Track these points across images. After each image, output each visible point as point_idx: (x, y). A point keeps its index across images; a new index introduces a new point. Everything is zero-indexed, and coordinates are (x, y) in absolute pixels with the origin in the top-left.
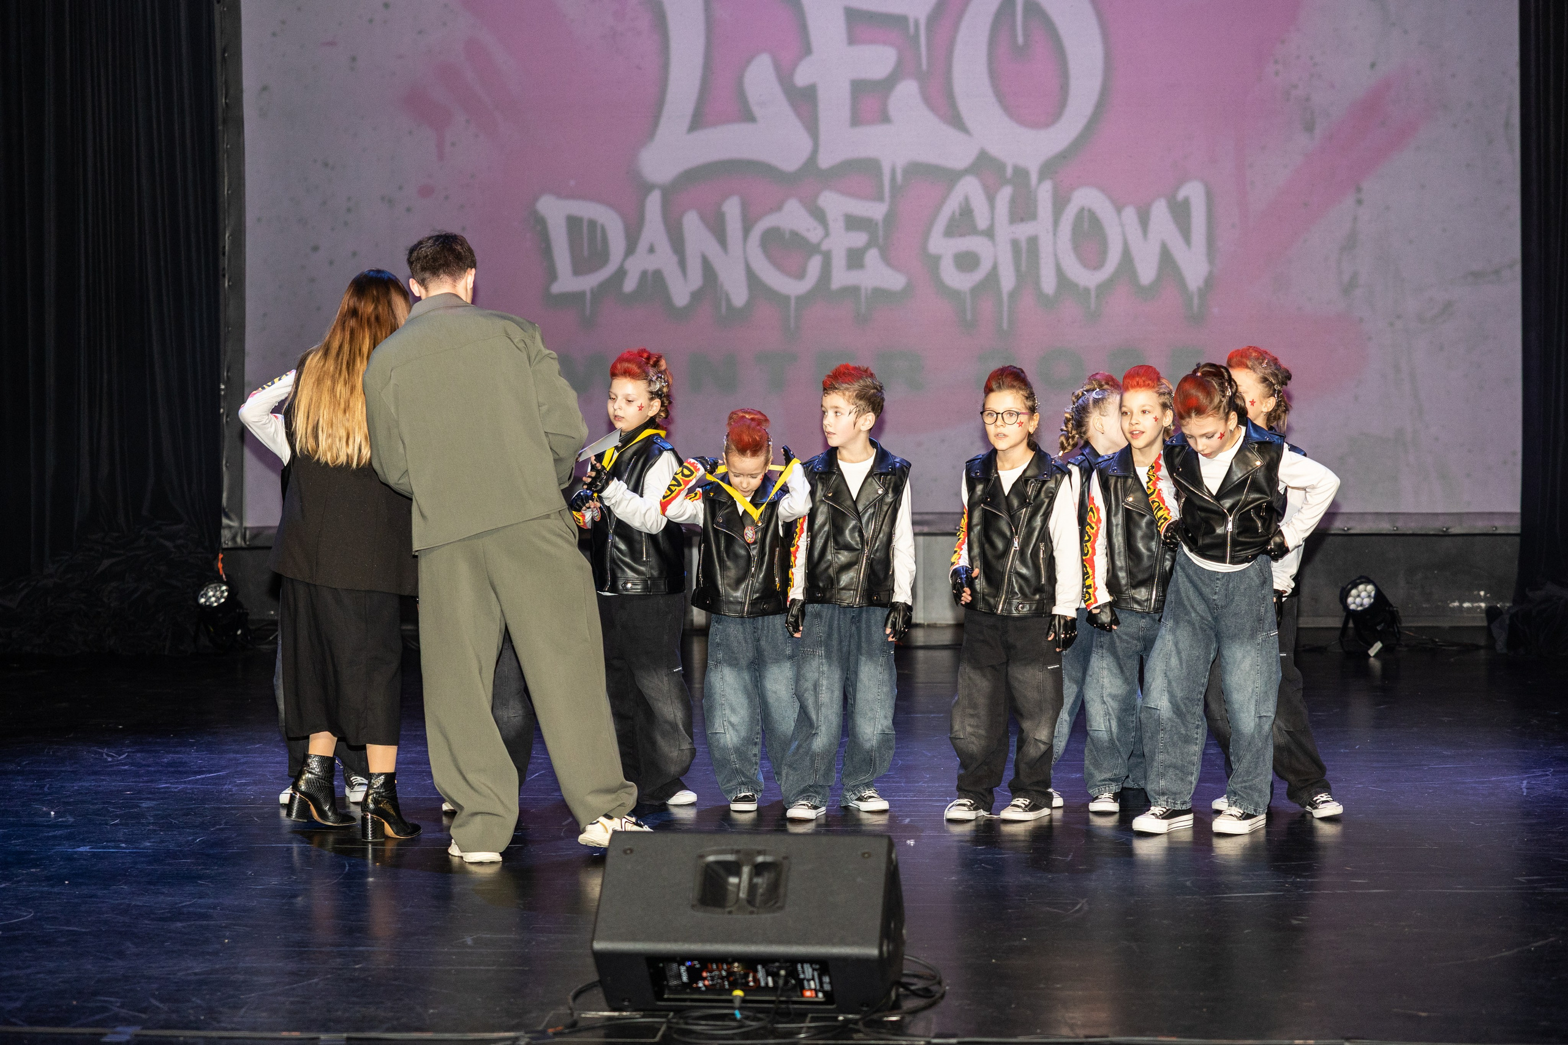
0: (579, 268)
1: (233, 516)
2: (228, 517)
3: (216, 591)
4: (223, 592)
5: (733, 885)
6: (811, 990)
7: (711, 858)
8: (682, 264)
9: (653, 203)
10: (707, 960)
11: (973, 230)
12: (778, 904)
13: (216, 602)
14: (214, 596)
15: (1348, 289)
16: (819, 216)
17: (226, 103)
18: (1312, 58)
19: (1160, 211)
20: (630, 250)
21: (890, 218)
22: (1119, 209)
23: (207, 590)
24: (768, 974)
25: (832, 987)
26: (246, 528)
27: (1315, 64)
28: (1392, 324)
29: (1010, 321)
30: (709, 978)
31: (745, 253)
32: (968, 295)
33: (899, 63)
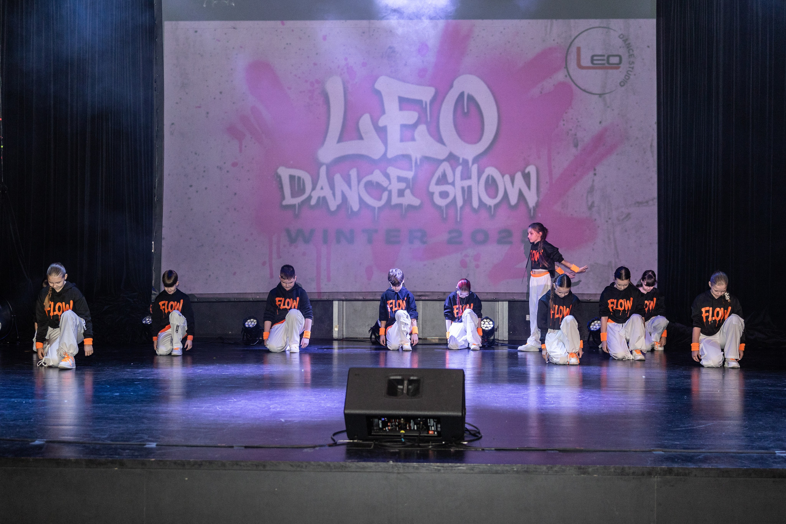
0: (293, 195)
1: (156, 290)
5: (400, 388)
6: (432, 430)
7: (392, 378)
8: (334, 194)
9: (323, 170)
10: (390, 418)
11: (448, 183)
12: (419, 395)
14: (148, 321)
15: (590, 207)
17: (157, 129)
18: (577, 119)
19: (519, 176)
20: (314, 189)
21: (415, 177)
22: (503, 176)
23: (145, 319)
24: (415, 424)
25: (441, 429)
27: (578, 122)
28: (607, 221)
29: (460, 218)
30: (390, 426)
31: (358, 190)
32: (444, 208)
33: (419, 118)
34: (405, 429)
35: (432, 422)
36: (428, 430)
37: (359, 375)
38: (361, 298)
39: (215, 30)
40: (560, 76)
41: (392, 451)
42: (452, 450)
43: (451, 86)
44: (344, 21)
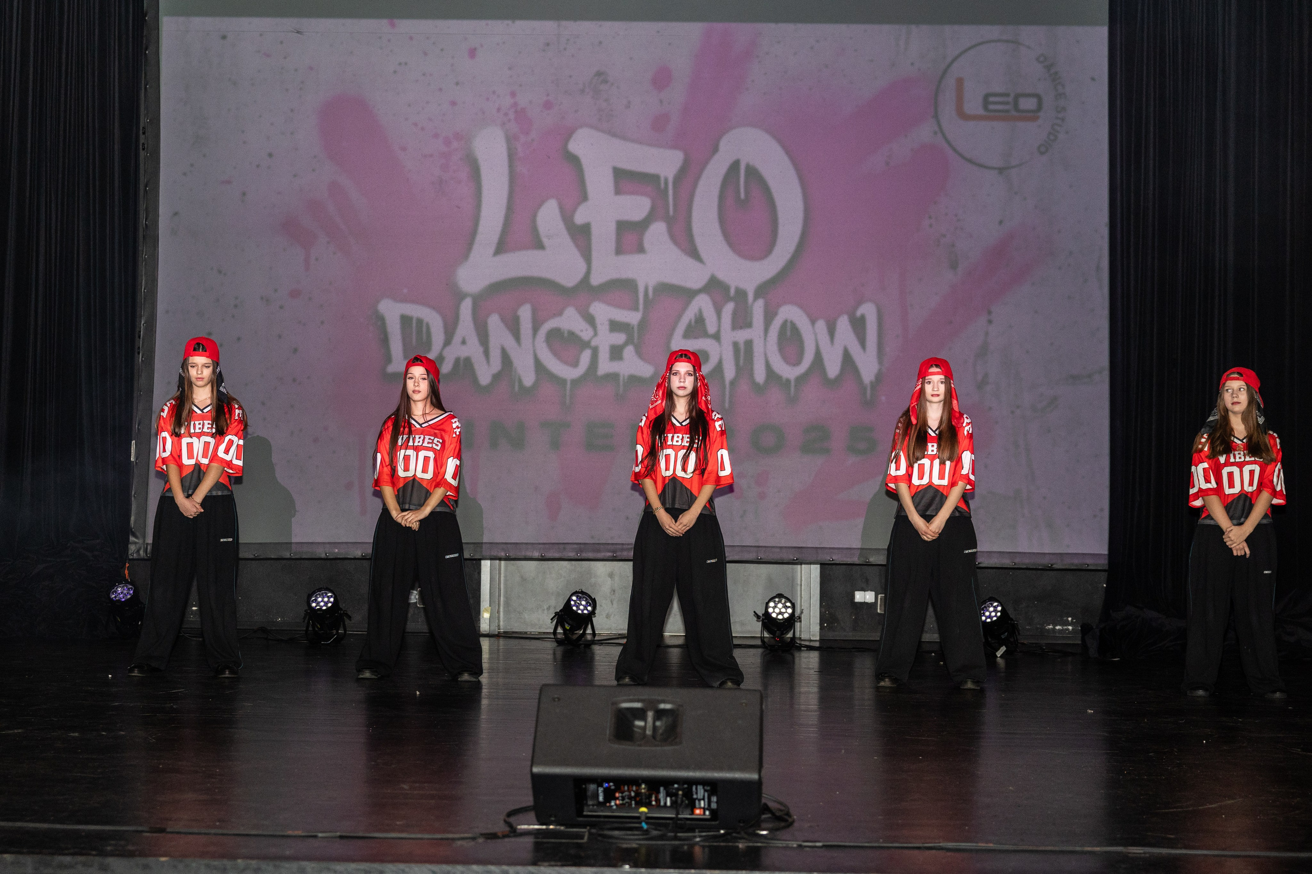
1: (138, 534)
2: (136, 537)
3: (124, 591)
4: (129, 590)
5: (639, 727)
6: (700, 808)
7: (623, 706)
8: (486, 353)
9: (466, 308)
10: (620, 782)
11: (705, 334)
12: (676, 740)
13: (124, 597)
14: (122, 593)
15: (980, 386)
16: (591, 320)
17: (146, 224)
18: (956, 215)
19: (843, 324)
20: (448, 342)
21: (643, 324)
22: (813, 322)
23: (118, 587)
24: (668, 794)
25: (718, 806)
27: (959, 220)
28: (1012, 412)
29: (730, 402)
30: (620, 798)
31: (534, 346)
33: (653, 209)
34: (648, 805)
35: (700, 792)
36: (692, 806)
37: (559, 699)
38: (536, 554)
39: (261, 35)
40: (925, 133)
41: (625, 846)
42: (741, 846)
43: (715, 150)
44: (510, 22)
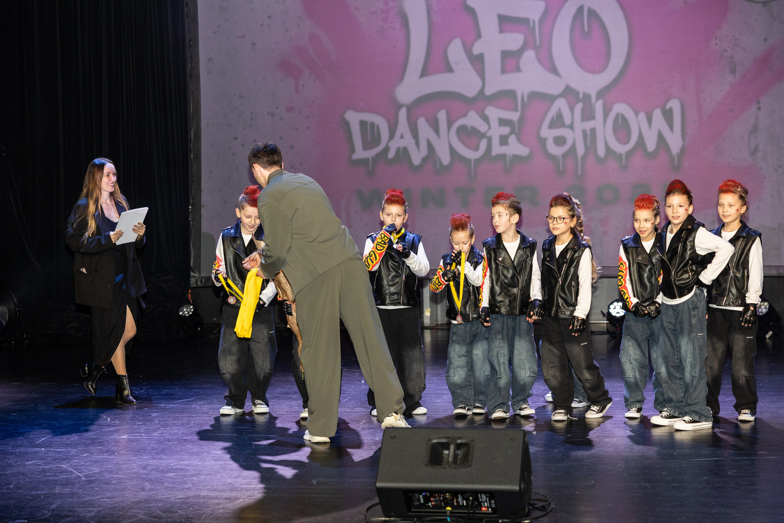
0: (366, 146)
1: (196, 271)
2: (195, 273)
3: (188, 309)
4: (191, 309)
5: (446, 454)
6: (485, 507)
7: (435, 441)
8: (417, 144)
9: (403, 113)
10: (433, 492)
11: (563, 125)
12: (468, 464)
13: (187, 314)
14: (186, 311)
15: (754, 152)
16: (486, 119)
17: (191, 67)
18: (734, 36)
19: (657, 114)
20: (391, 137)
21: (521, 120)
22: (637, 114)
23: (183, 308)
24: (463, 499)
25: (496, 505)
26: (202, 277)
27: (736, 40)
28: (776, 171)
29: (582, 171)
30: (434, 501)
31: (449, 138)
32: (561, 158)
33: (526, 42)
34: (452, 505)
36: (480, 505)
37: (395, 437)
